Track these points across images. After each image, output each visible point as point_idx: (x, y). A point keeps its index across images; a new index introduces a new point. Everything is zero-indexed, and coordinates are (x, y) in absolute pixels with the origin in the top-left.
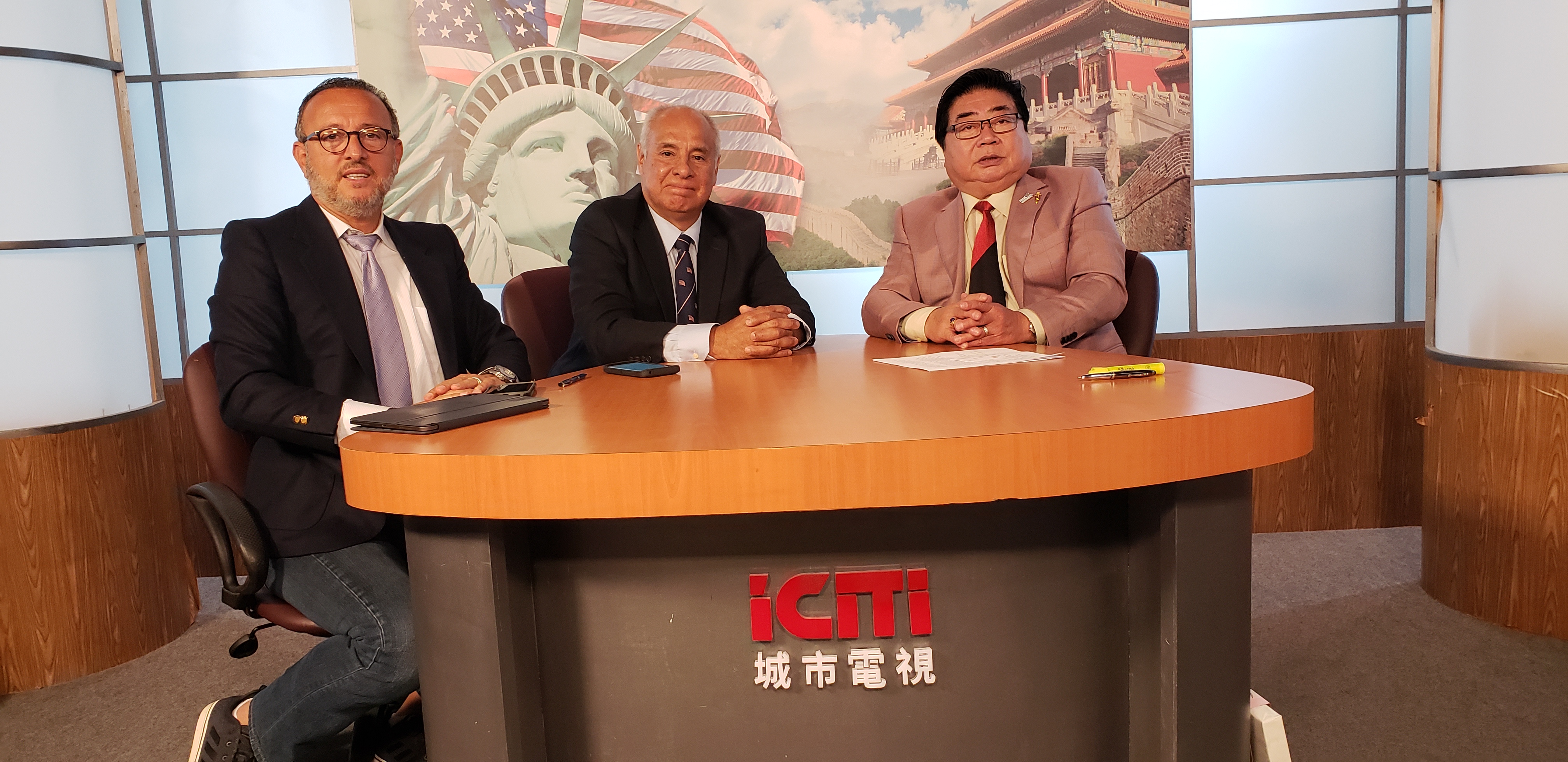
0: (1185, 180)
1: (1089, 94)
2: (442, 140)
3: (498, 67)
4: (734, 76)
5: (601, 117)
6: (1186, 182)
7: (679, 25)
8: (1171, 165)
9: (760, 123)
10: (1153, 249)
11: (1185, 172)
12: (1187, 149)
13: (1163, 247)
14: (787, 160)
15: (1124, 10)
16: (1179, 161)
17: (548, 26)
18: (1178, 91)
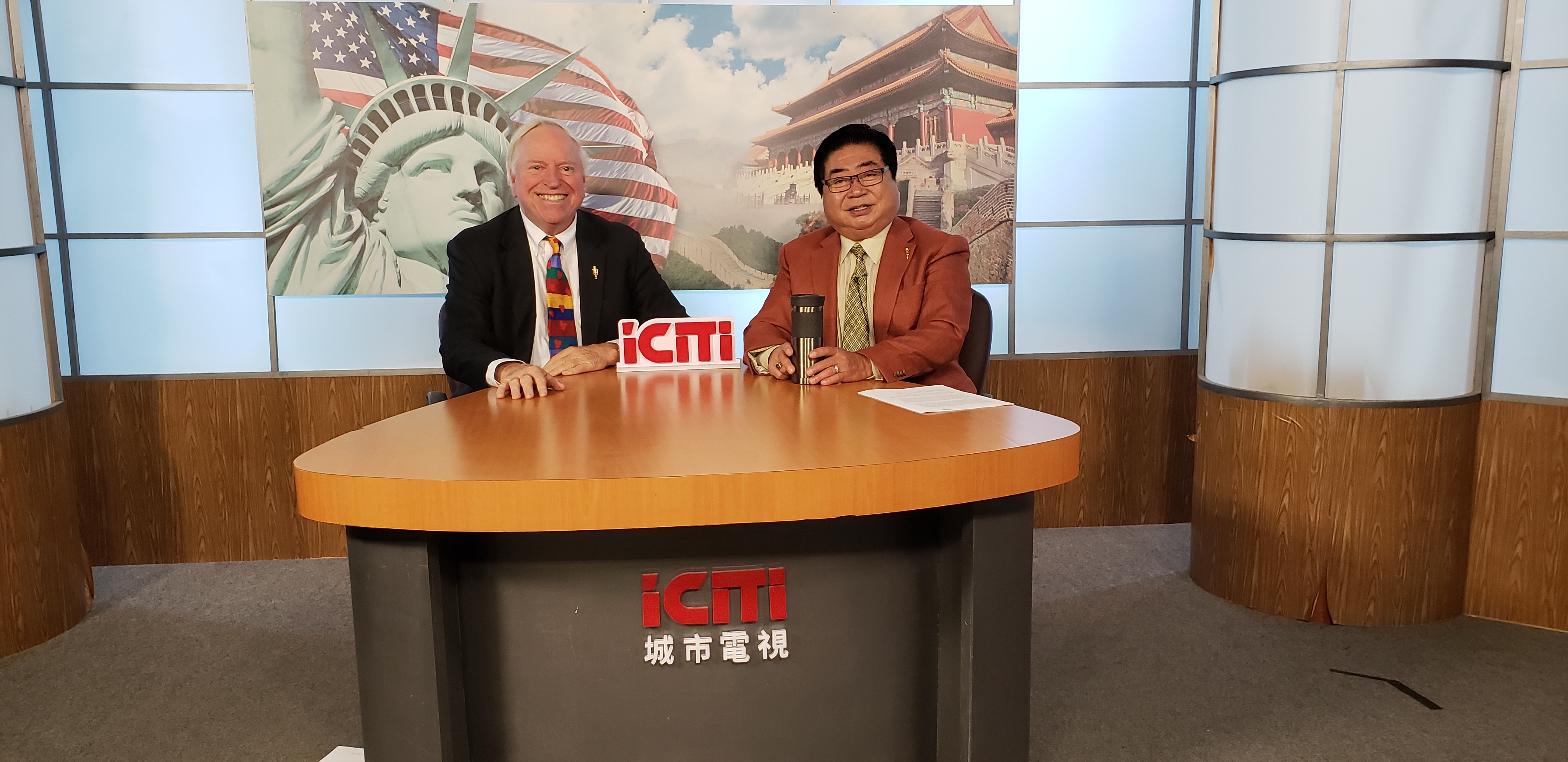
0: (1008, 223)
1: (929, 144)
2: (336, 159)
3: (390, 92)
4: (614, 111)
5: (488, 142)
6: (1009, 224)
7: (563, 62)
8: (997, 209)
9: (637, 154)
10: (980, 281)
11: (1008, 215)
12: (1011, 195)
13: (988, 281)
14: (662, 190)
15: (961, 71)
16: (1004, 206)
17: (440, 57)
18: (1006, 144)
